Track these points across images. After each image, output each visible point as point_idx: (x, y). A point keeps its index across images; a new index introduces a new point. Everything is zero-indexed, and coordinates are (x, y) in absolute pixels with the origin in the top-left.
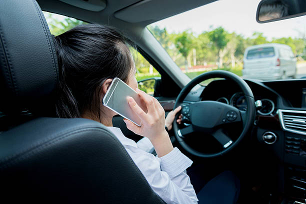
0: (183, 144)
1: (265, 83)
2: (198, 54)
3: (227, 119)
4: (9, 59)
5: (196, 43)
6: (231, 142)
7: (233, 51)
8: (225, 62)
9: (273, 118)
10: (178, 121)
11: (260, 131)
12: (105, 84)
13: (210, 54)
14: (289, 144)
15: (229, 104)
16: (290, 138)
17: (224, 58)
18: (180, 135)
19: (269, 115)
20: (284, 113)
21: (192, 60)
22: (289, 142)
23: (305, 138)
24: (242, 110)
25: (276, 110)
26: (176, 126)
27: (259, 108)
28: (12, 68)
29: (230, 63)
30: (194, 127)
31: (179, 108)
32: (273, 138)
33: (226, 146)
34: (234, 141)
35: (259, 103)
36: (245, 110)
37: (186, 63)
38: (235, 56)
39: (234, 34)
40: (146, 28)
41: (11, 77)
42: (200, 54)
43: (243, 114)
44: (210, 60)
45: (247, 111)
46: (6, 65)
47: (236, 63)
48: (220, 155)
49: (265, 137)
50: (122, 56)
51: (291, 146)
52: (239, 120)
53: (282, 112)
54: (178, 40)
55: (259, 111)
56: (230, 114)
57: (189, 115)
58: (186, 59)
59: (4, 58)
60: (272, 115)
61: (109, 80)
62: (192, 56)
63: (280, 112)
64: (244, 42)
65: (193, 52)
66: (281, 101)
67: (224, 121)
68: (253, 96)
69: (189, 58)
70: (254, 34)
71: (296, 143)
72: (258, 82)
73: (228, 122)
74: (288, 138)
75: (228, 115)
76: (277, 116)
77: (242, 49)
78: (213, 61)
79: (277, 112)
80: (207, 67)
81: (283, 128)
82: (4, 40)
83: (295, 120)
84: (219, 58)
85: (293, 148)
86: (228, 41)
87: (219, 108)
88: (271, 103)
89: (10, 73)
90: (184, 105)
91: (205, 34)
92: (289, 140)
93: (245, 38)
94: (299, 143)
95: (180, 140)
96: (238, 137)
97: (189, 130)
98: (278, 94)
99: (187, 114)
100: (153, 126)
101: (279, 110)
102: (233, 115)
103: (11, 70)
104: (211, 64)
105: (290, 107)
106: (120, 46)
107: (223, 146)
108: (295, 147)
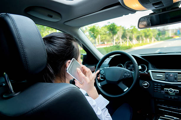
0: (101, 90)
1: (142, 57)
2: (102, 38)
3: (125, 76)
4: (25, 55)
5: (101, 31)
6: (127, 88)
7: (121, 36)
8: (116, 42)
9: (147, 74)
10: (98, 78)
11: (141, 81)
12: (67, 63)
13: (108, 38)
14: (156, 88)
15: (124, 68)
16: (156, 84)
17: (116, 40)
18: (100, 85)
19: (145, 73)
20: (152, 72)
21: (99, 41)
22: (156, 86)
23: (163, 84)
24: (132, 71)
25: (148, 70)
26: (97, 81)
27: (140, 70)
28: (27, 59)
29: (119, 43)
30: (107, 81)
31: (98, 71)
32: (148, 84)
33: (125, 90)
34: (129, 88)
35: (140, 67)
36: (133, 71)
37: (95, 43)
38: (122, 38)
39: (120, 26)
40: (80, 29)
41: (27, 64)
42: (103, 37)
43: (133, 73)
44: (108, 41)
45: (135, 72)
46: (24, 58)
47: (122, 42)
48: (122, 95)
49: (144, 84)
50: (76, 49)
51: (157, 89)
52: (131, 76)
53: (151, 71)
54: (90, 30)
55: (140, 71)
56: (126, 74)
57: (104, 75)
58: (95, 40)
59: (23, 54)
60: (146, 72)
61: (69, 61)
62: (98, 39)
63: (150, 71)
64: (126, 31)
65: (99, 36)
66: (150, 65)
67: (123, 77)
68: (137, 64)
69: (97, 40)
70: (131, 27)
71: (159, 87)
72: (139, 56)
73: (125, 78)
74: (155, 84)
75: (125, 74)
76: (149, 73)
77: (125, 35)
78: (110, 41)
79: (149, 71)
80: (107, 45)
81: (152, 80)
82: (23, 45)
83: (158, 75)
84: (113, 40)
85: (157, 90)
86: (118, 30)
87: (120, 71)
88: (145, 67)
89: (26, 62)
90: (101, 69)
91: (105, 27)
92: (156, 85)
93: (127, 29)
94: (160, 87)
95: (100, 88)
96: (131, 86)
97: (105, 83)
98: (149, 62)
99: (103, 74)
100: (89, 83)
101: (150, 70)
102: (128, 74)
103: (27, 60)
104: (109, 43)
105: (155, 68)
106: (74, 44)
107: (123, 90)
108: (159, 89)
